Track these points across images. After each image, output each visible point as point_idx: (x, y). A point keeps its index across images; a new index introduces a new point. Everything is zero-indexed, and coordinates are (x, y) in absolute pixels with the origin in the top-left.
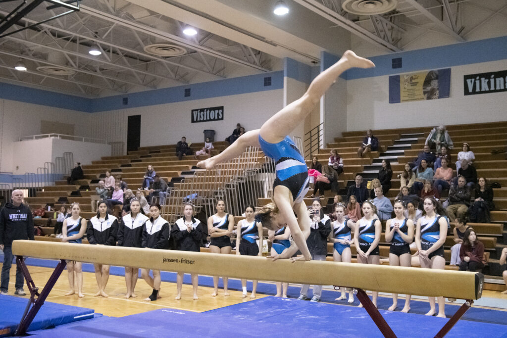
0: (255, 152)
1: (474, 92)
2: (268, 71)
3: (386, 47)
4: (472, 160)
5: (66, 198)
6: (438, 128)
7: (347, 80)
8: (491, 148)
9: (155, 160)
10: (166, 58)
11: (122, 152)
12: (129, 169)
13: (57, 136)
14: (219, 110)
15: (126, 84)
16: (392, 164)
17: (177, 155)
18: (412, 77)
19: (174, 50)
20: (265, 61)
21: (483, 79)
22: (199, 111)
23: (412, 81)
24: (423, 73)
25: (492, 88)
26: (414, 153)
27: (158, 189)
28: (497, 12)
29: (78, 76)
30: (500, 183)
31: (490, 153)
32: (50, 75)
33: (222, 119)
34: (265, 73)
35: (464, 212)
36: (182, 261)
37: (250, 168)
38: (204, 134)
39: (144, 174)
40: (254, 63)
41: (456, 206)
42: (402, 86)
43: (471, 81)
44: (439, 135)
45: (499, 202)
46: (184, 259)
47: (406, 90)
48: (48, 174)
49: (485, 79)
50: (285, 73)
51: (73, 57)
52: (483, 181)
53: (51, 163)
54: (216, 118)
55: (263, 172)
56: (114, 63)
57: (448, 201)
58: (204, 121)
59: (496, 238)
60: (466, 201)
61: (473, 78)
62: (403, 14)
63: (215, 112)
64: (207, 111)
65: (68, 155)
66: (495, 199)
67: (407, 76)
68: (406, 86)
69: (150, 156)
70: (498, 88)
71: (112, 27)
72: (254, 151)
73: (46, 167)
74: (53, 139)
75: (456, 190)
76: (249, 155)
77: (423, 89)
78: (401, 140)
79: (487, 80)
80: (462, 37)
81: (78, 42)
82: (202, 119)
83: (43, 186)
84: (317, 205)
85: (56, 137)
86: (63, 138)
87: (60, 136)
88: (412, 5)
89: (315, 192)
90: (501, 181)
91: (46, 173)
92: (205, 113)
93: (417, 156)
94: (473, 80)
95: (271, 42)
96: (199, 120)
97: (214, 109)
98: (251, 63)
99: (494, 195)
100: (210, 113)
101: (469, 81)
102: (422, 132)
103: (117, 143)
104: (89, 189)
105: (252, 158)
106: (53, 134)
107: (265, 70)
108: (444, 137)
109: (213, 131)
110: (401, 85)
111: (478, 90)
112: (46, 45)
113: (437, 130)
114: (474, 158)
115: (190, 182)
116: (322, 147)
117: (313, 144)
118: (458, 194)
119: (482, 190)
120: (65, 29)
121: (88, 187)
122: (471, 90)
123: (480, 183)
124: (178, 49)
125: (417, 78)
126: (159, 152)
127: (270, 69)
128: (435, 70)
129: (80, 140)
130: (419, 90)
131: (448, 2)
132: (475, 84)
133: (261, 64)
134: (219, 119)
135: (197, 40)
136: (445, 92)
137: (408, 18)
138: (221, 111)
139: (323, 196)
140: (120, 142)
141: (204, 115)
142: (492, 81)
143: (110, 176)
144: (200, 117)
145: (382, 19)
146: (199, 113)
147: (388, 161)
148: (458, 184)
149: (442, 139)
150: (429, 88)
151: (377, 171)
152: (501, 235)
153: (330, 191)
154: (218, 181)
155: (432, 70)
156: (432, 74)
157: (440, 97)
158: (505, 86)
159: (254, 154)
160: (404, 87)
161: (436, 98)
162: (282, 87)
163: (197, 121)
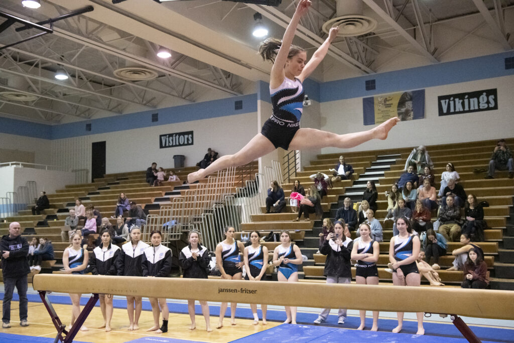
0: (232, 177)
1: (449, 113)
2: (240, 95)
3: (360, 68)
4: (458, 180)
5: (33, 229)
6: (418, 149)
7: (320, 102)
8: (472, 168)
9: (125, 187)
10: (134, 82)
11: (87, 180)
12: (97, 197)
13: (19, 164)
14: (188, 135)
15: (89, 109)
16: (377, 185)
17: (148, 182)
18: (386, 99)
19: (145, 73)
20: (235, 85)
21: (457, 100)
22: (168, 136)
23: (386, 103)
24: (397, 94)
25: (467, 109)
26: (395, 174)
27: (135, 216)
28: (469, 33)
29: (40, 103)
30: (488, 202)
31: (472, 173)
32: (9, 101)
33: (192, 144)
34: (235, 96)
35: (457, 232)
36: (242, 291)
37: (227, 192)
38: (173, 160)
39: (116, 202)
40: (225, 86)
41: (448, 226)
42: (376, 108)
43: (445, 102)
44: (419, 156)
45: (490, 221)
46: (243, 289)
47: (380, 112)
48: (11, 204)
49: (459, 100)
50: (259, 96)
51: (35, 82)
52: (471, 198)
53: (14, 193)
54: (186, 143)
55: (239, 197)
56: (80, 88)
57: (439, 221)
58: (173, 146)
59: (493, 257)
60: (457, 219)
61: (447, 99)
62: (377, 36)
63: (184, 137)
64: (175, 136)
65: (31, 184)
66: (486, 218)
67: (381, 97)
68: (380, 108)
69: (118, 183)
70: (472, 108)
71: (81, 50)
72: (231, 175)
73: (9, 197)
74: (15, 168)
75: (446, 210)
76: (226, 180)
77: (398, 110)
78: (378, 161)
79: (461, 101)
80: (436, 58)
81: (40, 66)
82: (171, 144)
83: (6, 216)
84: (339, 228)
85: (18, 166)
86: (24, 166)
87: (22, 164)
88: (391, 26)
89: (300, 216)
90: (488, 199)
91: (9, 203)
92: (174, 138)
93: (400, 177)
94: (447, 101)
95: (247, 64)
96: (167, 145)
97: (183, 134)
98: (222, 87)
99: (485, 214)
100: (179, 138)
101: (443, 102)
102: (399, 153)
103: (81, 170)
104: (57, 219)
105: (229, 183)
106: (15, 162)
107: (235, 93)
108: (425, 157)
109: (183, 156)
110: (375, 106)
111: (452, 110)
112: (10, 69)
113: (417, 151)
114: (458, 177)
115: (170, 208)
116: (299, 171)
117: (291, 167)
118: (448, 214)
119: (471, 208)
120: (31, 52)
121: (55, 217)
122: (445, 111)
123: (469, 200)
124: (149, 72)
125: (391, 100)
126: (127, 179)
127: (241, 93)
128: (409, 91)
129: (43, 168)
130: (393, 111)
131: (423, 23)
132: (449, 105)
133: (232, 88)
134: (188, 144)
135: (170, 62)
136: (420, 113)
137: (382, 40)
138: (190, 136)
139: (308, 219)
140: (84, 170)
141: (172, 140)
142: (466, 101)
143: (80, 204)
144: (169, 142)
145: (357, 41)
146: (167, 139)
147: (373, 183)
148: (447, 204)
149: (423, 159)
150: (403, 110)
151: (362, 193)
152: (497, 254)
153: (315, 214)
154: (197, 207)
155: (406, 91)
156: (407, 95)
157: (414, 118)
158: (479, 106)
159: (230, 178)
160: (378, 108)
161: (411, 119)
162: (256, 110)
163: (166, 147)
